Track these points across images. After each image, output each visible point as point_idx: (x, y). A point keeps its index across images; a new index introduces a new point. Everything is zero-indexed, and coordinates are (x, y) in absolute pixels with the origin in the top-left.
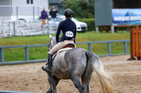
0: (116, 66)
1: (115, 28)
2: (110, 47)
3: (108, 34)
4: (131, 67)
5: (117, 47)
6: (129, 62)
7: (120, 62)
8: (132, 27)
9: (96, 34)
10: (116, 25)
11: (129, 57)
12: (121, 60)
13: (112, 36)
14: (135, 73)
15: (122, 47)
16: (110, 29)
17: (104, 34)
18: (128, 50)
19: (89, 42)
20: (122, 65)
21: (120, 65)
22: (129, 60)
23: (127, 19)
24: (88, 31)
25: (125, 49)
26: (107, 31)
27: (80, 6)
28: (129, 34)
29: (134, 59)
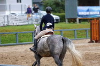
0: (80, 47)
1: (80, 20)
2: (76, 33)
3: (74, 24)
4: (91, 48)
5: (81, 34)
6: (89, 44)
7: (83, 44)
8: (91, 19)
9: (66, 24)
10: (80, 18)
11: (89, 40)
12: (84, 42)
13: (77, 25)
14: (94, 52)
15: (85, 33)
16: (76, 21)
17: (72, 25)
18: (89, 35)
19: (61, 30)
20: (84, 46)
21: (83, 46)
22: (89, 42)
23: (88, 13)
24: (60, 22)
25: (86, 35)
26: (74, 22)
27: (54, 4)
28: (89, 24)
29: (93, 42)
